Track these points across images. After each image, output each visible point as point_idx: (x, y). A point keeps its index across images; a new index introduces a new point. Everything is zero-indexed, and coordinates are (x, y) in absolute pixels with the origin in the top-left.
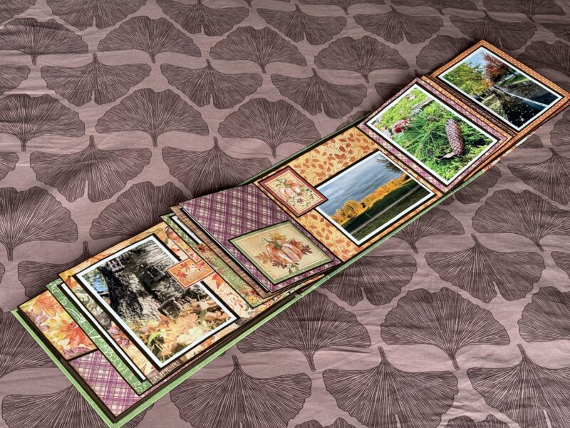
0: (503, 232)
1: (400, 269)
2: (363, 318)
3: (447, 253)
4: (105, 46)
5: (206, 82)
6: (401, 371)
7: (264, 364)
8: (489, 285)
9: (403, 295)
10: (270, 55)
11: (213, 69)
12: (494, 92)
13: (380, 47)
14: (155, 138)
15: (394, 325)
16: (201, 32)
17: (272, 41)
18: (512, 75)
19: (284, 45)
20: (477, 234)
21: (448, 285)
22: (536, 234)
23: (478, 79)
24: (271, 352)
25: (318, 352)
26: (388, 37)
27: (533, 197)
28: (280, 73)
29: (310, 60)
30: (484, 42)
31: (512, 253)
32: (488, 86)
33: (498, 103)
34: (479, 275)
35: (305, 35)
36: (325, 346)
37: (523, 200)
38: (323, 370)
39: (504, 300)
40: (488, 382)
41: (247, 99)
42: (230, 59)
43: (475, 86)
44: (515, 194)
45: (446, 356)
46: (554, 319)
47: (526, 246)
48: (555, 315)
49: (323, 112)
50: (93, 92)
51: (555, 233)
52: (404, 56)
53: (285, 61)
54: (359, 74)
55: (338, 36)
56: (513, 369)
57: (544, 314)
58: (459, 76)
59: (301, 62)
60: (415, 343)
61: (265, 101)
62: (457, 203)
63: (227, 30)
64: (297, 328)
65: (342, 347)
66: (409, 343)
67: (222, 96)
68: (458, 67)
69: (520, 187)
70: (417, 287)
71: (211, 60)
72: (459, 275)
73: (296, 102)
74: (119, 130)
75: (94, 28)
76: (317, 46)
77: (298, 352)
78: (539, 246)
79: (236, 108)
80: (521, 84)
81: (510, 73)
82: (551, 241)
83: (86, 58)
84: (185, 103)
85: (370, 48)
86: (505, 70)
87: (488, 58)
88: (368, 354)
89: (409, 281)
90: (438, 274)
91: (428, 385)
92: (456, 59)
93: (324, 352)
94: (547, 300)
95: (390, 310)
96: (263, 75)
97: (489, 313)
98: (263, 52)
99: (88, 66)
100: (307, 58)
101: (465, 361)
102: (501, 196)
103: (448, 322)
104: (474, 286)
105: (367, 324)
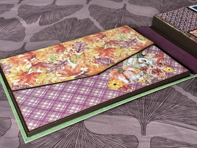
25: (152, 122)
36: (161, 119)
38: (153, 136)
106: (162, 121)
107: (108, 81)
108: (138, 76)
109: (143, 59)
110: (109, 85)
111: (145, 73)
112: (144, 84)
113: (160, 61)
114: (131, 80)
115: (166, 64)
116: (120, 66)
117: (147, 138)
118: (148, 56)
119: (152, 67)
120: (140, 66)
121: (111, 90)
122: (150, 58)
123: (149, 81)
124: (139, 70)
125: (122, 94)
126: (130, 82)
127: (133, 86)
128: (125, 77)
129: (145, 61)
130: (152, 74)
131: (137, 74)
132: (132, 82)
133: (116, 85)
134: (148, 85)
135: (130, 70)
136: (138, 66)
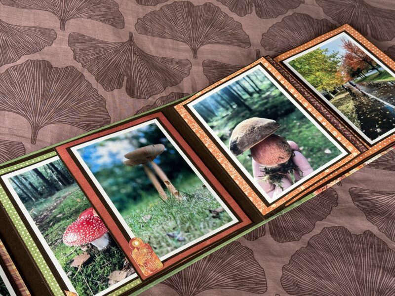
12: (349, 90)
18: (375, 71)
23: (331, 70)
30: (348, 27)
32: (342, 81)
33: (351, 105)
37: (361, 246)
43: (326, 80)
44: (351, 236)
49: (124, 88)
52: (247, 32)
58: (309, 64)
62: (268, 239)
68: (310, 54)
69: (361, 224)
80: (385, 83)
81: (374, 69)
86: (368, 63)
87: (349, 46)
92: (310, 44)
102: (331, 236)
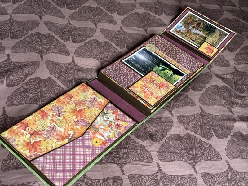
0: (214, 105)
1: (166, 124)
2: (148, 148)
3: (188, 116)
4: (16, 12)
5: (67, 30)
6: (168, 175)
7: (98, 171)
8: (209, 131)
9: (168, 136)
10: (99, 19)
11: (71, 24)
13: (152, 17)
14: (42, 56)
15: (164, 152)
16: (65, 7)
17: (100, 13)
19: (106, 15)
20: (202, 106)
21: (189, 132)
22: (230, 106)
24: (102, 165)
25: (126, 165)
26: (156, 13)
27: (228, 89)
28: (104, 28)
29: (119, 22)
31: (219, 115)
34: (204, 126)
35: (116, 11)
36: (129, 162)
38: (129, 174)
39: (217, 138)
40: (212, 180)
41: (88, 40)
42: (80, 20)
45: (191, 166)
46: (242, 148)
47: (226, 112)
48: (242, 146)
50: (10, 33)
51: (239, 106)
53: (106, 22)
54: (143, 29)
55: (132, 12)
56: (224, 173)
57: (237, 146)
59: (115, 23)
60: (175, 160)
61: (97, 41)
63: (78, 7)
64: (115, 153)
65: (138, 163)
66: (172, 161)
67: (76, 37)
70: (174, 133)
71: (70, 20)
72: (194, 127)
73: (113, 42)
74: (23, 52)
75: (11, 3)
76: (122, 16)
77: (116, 165)
78: (232, 112)
79: (83, 43)
82: (238, 110)
83: (6, 17)
84: (57, 40)
85: (147, 18)
88: (151, 166)
89: (170, 129)
90: (184, 127)
91: (182, 182)
93: (129, 165)
94: (238, 139)
95: (162, 144)
96: (96, 29)
97: (210, 145)
98: (96, 18)
99: (7, 21)
100: (117, 21)
101: (200, 169)
103: (191, 150)
104: (202, 132)
105: (151, 151)
106: (131, 163)
107: (91, 140)
108: (108, 133)
109: (106, 116)
110: (93, 143)
111: (111, 129)
112: (114, 139)
113: (118, 117)
114: (105, 136)
115: (122, 119)
116: (94, 126)
117: (126, 176)
118: (108, 113)
119: (114, 123)
120: (107, 124)
121: (96, 147)
122: (111, 115)
123: (116, 135)
124: (107, 127)
125: (104, 149)
126: (105, 138)
127: (108, 141)
128: (101, 134)
129: (108, 118)
130: (116, 130)
131: (107, 131)
132: (107, 138)
133: (98, 143)
134: (116, 139)
135: (102, 128)
136: (105, 123)
